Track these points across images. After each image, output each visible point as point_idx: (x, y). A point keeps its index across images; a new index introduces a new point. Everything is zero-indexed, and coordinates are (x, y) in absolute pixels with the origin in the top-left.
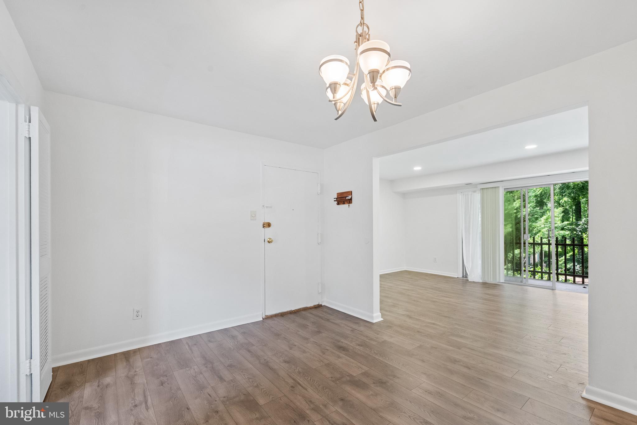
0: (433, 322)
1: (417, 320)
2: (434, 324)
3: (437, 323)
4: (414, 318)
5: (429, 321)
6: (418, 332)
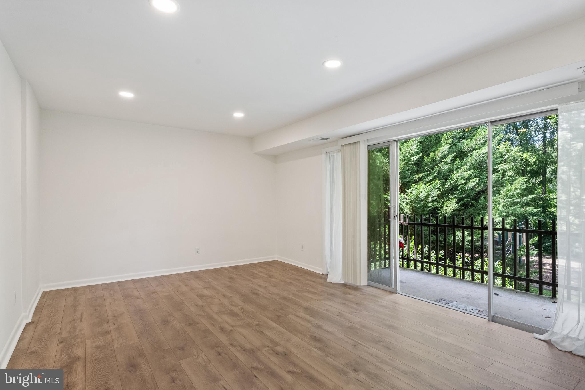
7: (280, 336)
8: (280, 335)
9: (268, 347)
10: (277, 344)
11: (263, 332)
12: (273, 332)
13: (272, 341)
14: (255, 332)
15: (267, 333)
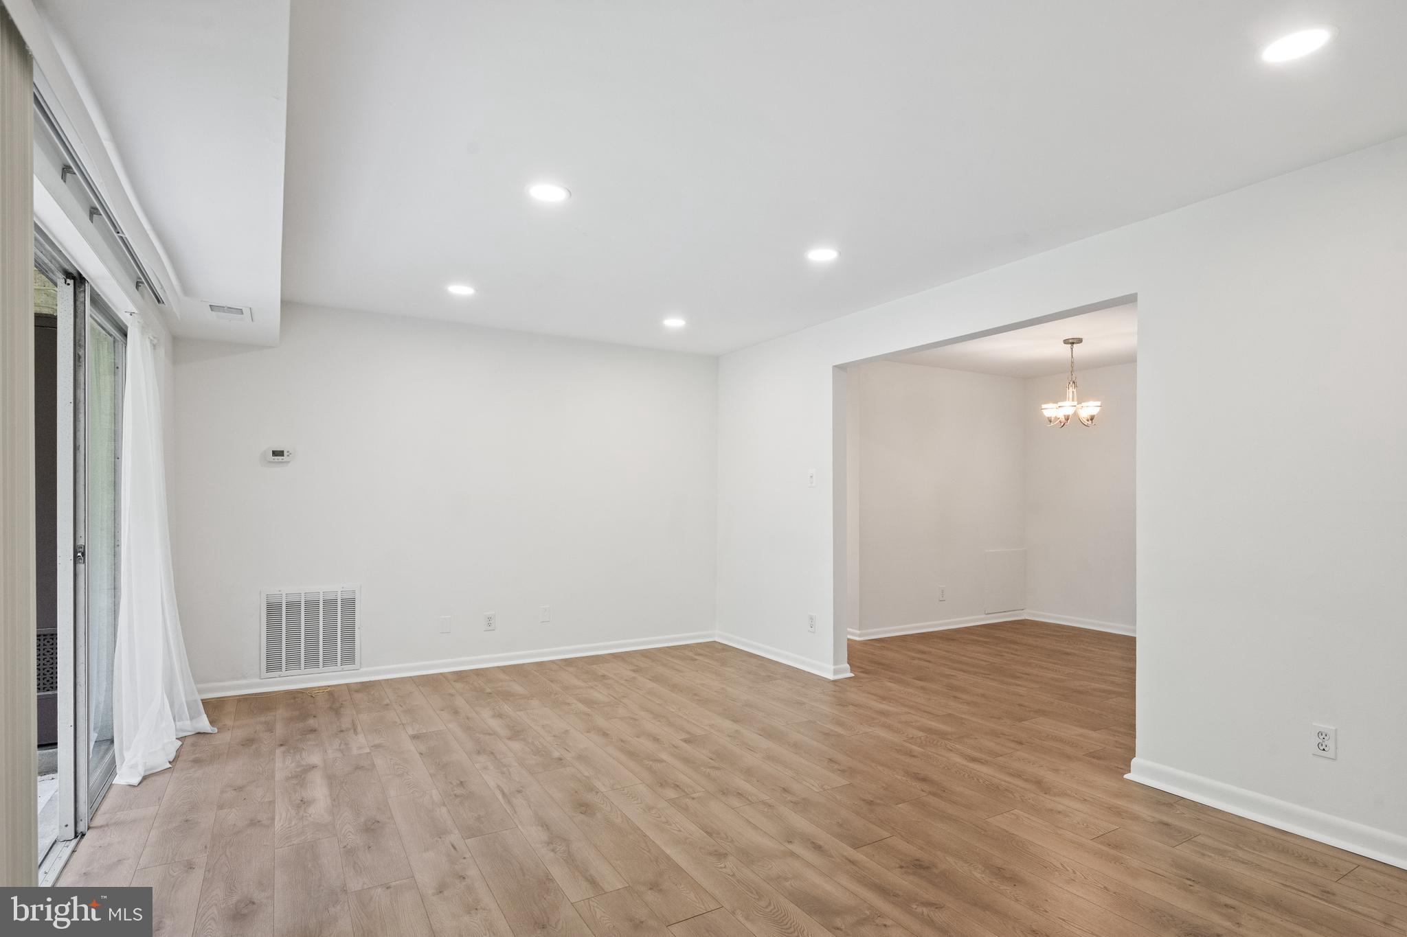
0: (971, 765)
1: (1018, 775)
2: (974, 760)
3: (964, 762)
4: (1026, 780)
5: (984, 769)
6: (1021, 743)
7: (664, 820)
8: (663, 823)
9: (693, 799)
10: (673, 802)
11: (707, 832)
12: (680, 831)
13: (685, 810)
14: (726, 834)
15: (693, 828)
